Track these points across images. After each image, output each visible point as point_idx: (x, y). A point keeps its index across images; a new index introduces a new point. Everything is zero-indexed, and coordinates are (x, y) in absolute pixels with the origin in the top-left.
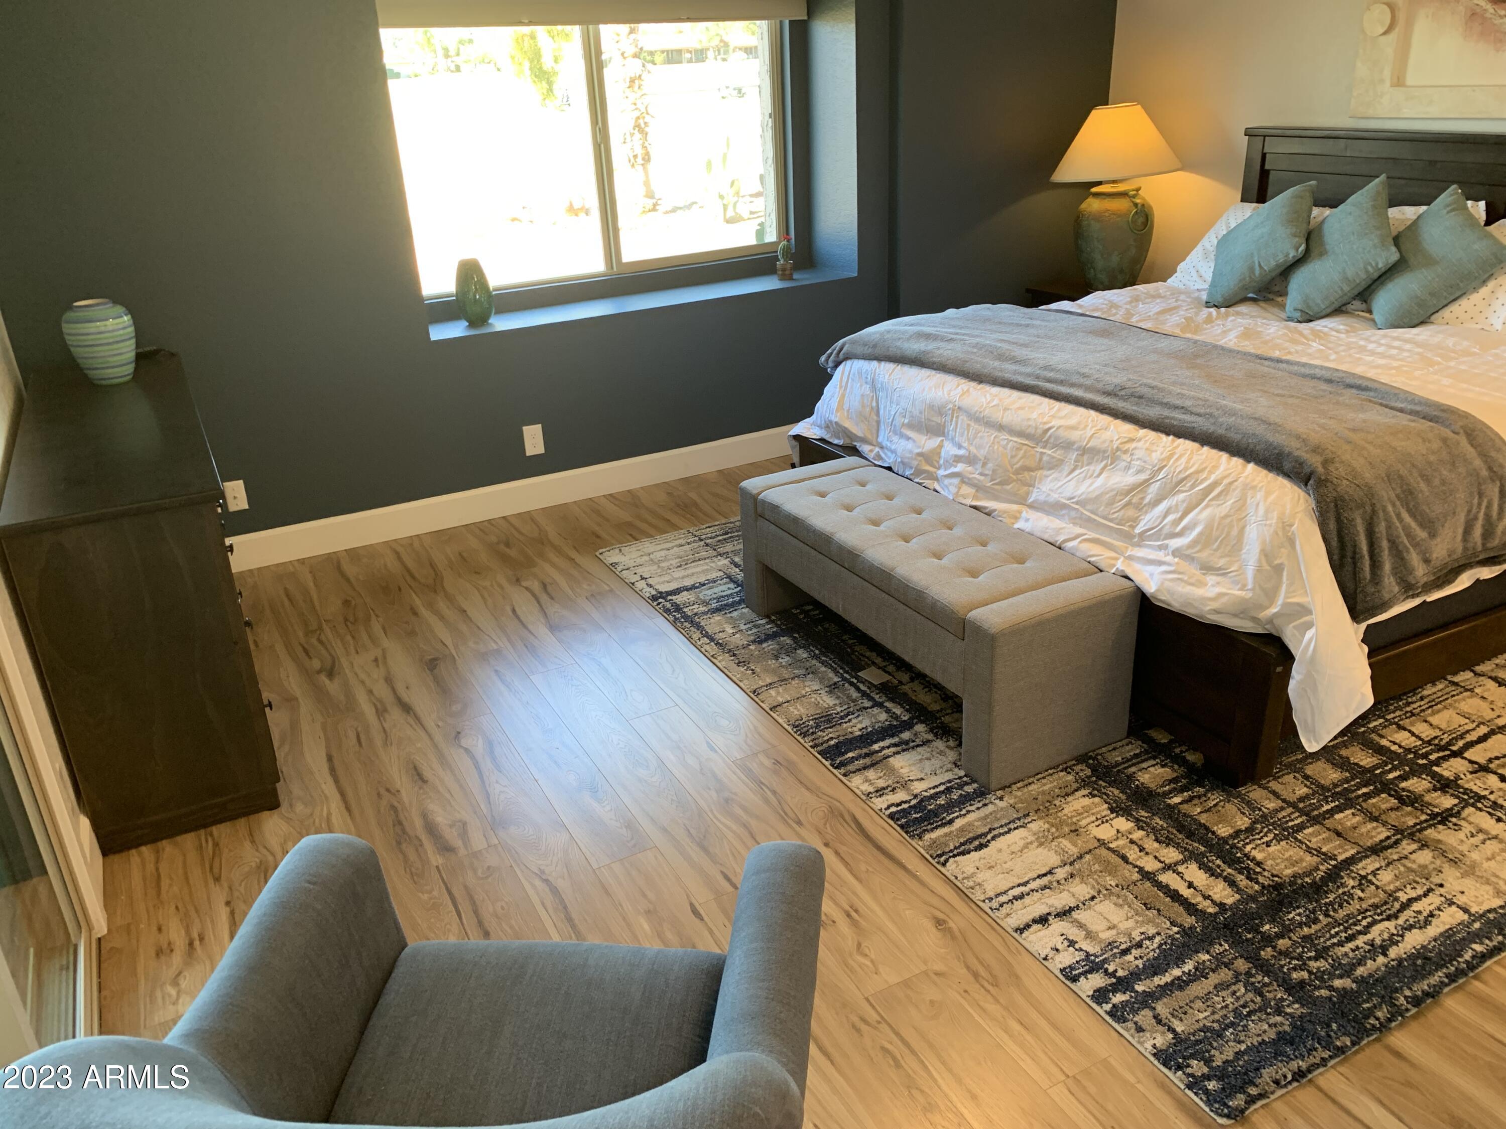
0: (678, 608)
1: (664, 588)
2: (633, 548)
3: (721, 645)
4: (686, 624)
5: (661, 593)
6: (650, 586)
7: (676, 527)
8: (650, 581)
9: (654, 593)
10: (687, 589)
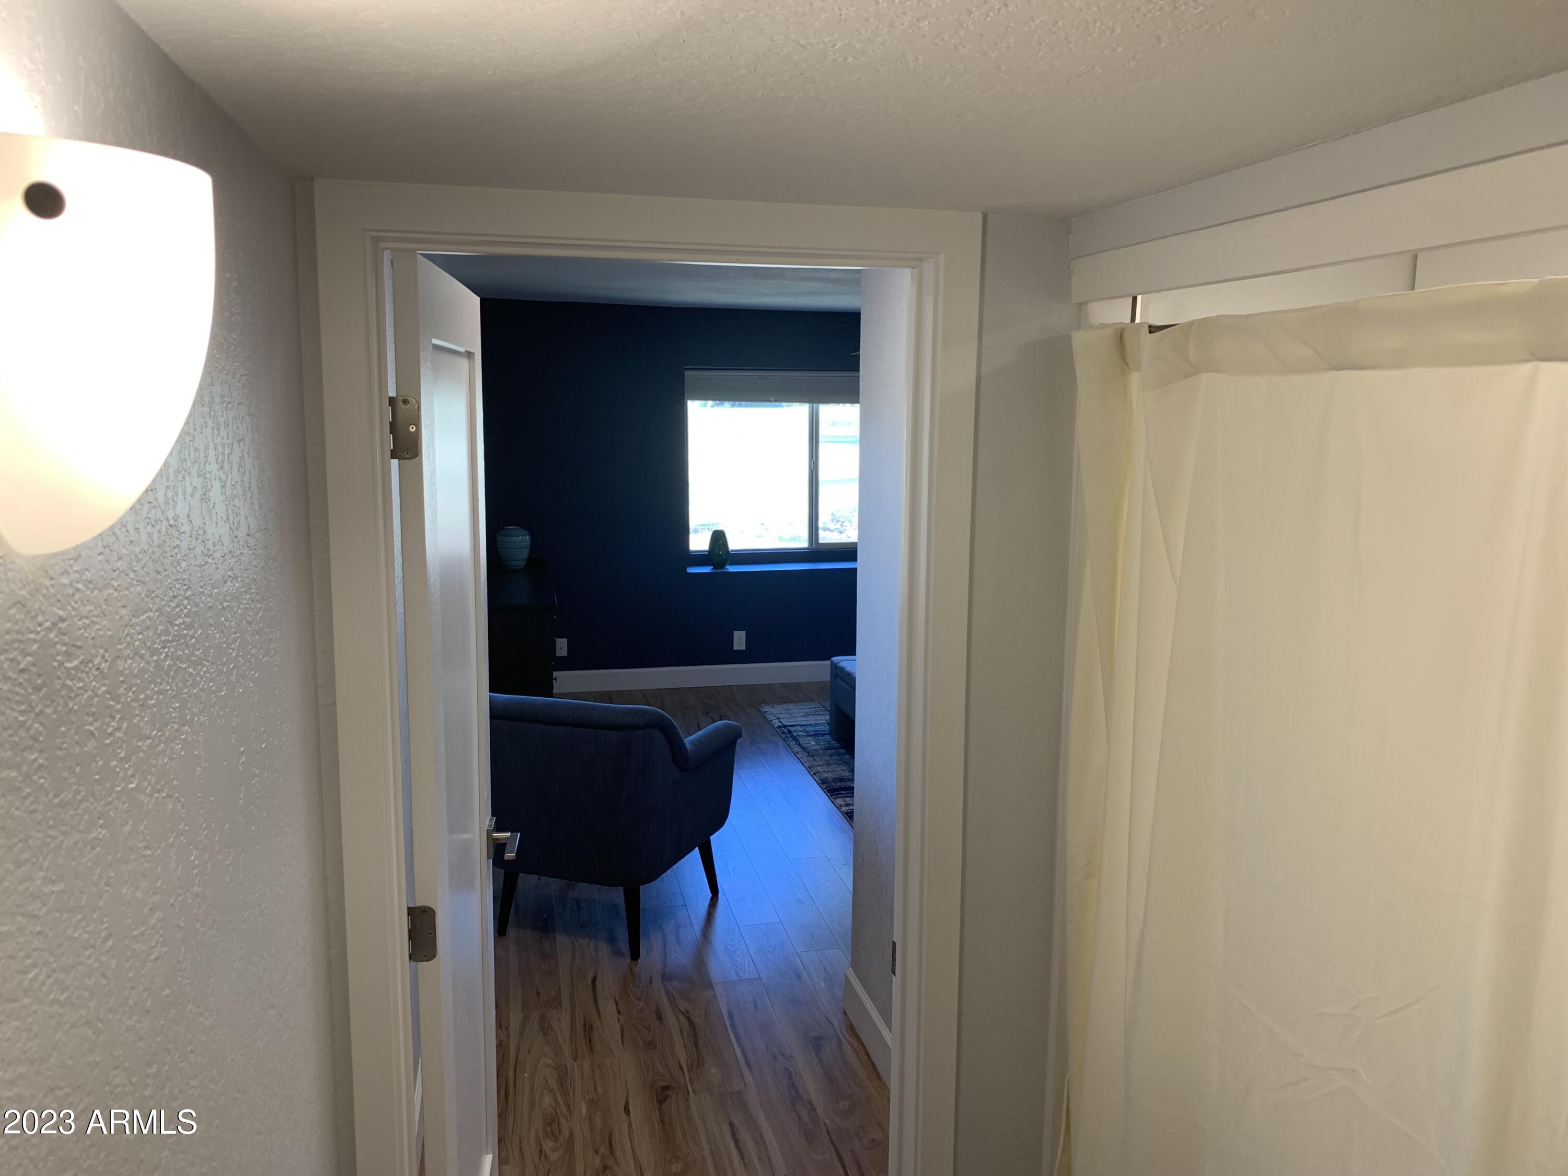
0: (790, 732)
1: (786, 724)
2: (781, 706)
3: (804, 748)
4: (791, 739)
5: (784, 725)
6: (781, 722)
7: (812, 700)
8: (781, 720)
9: (780, 724)
10: (800, 725)
